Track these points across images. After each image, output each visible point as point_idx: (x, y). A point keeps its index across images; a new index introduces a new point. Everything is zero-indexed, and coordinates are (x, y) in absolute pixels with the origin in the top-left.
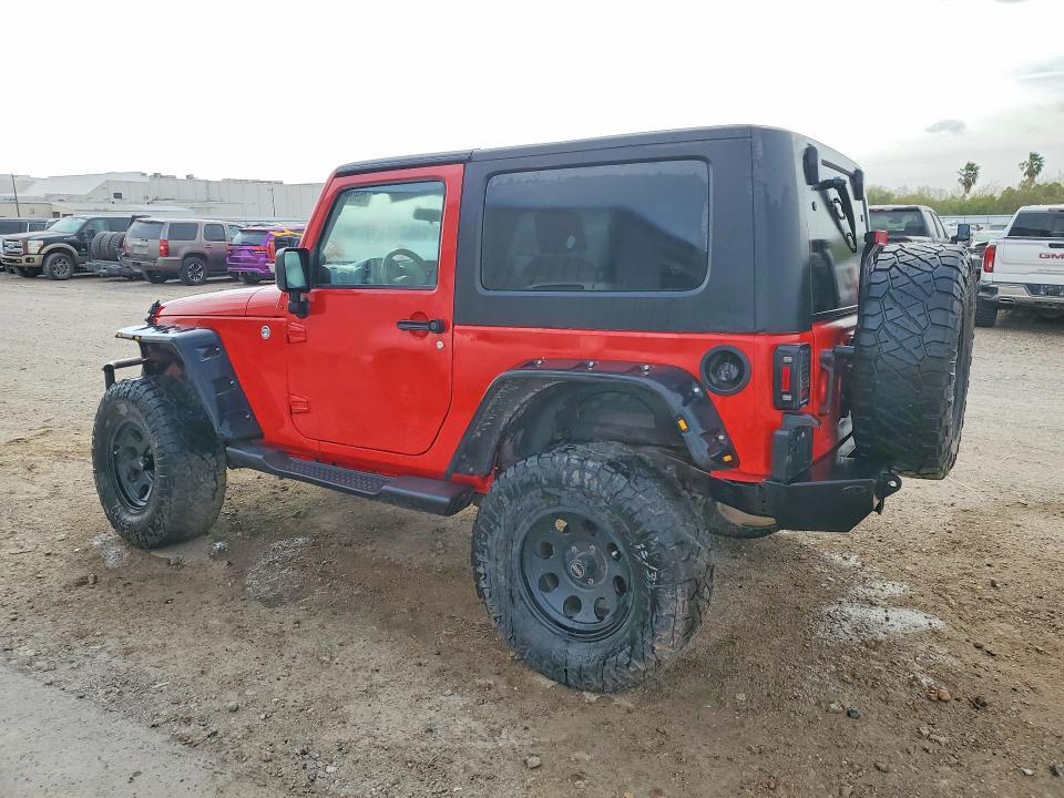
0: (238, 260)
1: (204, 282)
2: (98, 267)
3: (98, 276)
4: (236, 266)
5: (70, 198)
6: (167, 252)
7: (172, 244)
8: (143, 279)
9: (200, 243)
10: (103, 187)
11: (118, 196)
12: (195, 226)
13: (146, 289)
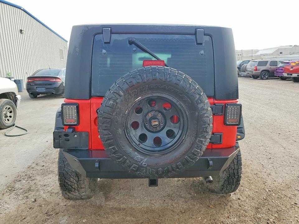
0: (278, 72)
1: (267, 79)
2: (242, 74)
3: (241, 77)
4: (277, 74)
5: (267, 55)
6: (256, 70)
7: (258, 67)
8: (251, 78)
9: (268, 67)
10: (277, 51)
11: (281, 53)
12: (267, 62)
13: (252, 80)
